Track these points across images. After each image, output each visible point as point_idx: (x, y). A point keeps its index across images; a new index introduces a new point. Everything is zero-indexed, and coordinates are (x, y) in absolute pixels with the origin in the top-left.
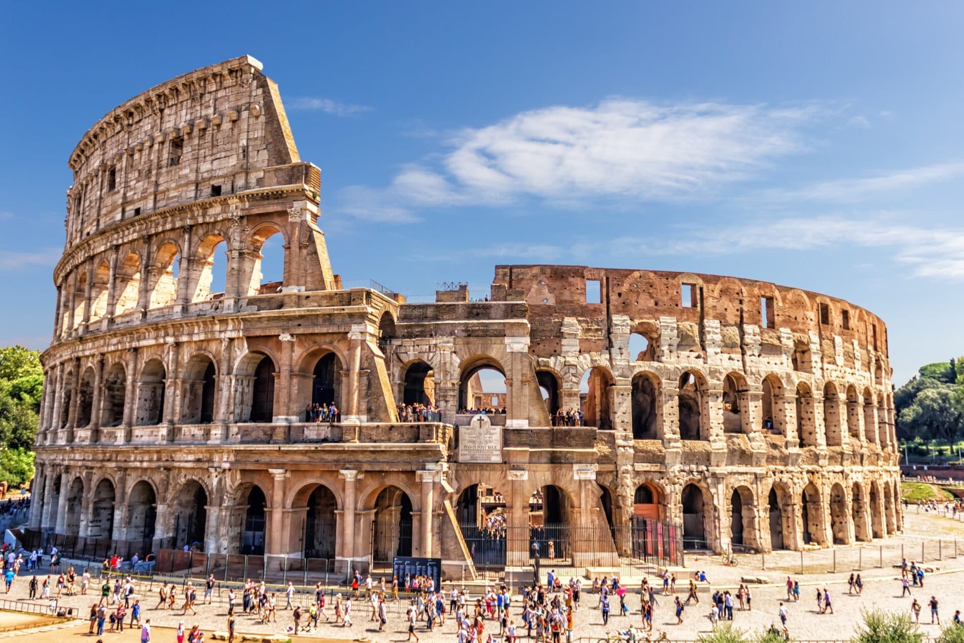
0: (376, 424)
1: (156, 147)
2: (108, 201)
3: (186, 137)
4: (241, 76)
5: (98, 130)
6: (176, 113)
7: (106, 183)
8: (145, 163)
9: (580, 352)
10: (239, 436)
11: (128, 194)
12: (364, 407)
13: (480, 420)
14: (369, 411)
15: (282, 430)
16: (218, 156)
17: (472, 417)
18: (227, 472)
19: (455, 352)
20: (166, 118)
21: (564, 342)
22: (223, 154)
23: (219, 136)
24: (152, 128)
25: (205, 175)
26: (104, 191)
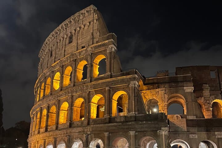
0: (141, 115)
1: (64, 39)
2: (50, 60)
3: (74, 34)
4: (90, 12)
5: (47, 41)
6: (70, 28)
7: (50, 55)
8: (61, 45)
9: (210, 95)
10: (93, 123)
11: (56, 56)
12: (136, 109)
13: (177, 117)
14: (138, 110)
15: (108, 119)
16: (84, 37)
17: (174, 116)
18: (89, 135)
19: (165, 93)
20: (67, 31)
21: (204, 92)
22: (85, 36)
23: (84, 32)
24: (63, 35)
25: (80, 44)
26: (49, 58)
